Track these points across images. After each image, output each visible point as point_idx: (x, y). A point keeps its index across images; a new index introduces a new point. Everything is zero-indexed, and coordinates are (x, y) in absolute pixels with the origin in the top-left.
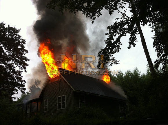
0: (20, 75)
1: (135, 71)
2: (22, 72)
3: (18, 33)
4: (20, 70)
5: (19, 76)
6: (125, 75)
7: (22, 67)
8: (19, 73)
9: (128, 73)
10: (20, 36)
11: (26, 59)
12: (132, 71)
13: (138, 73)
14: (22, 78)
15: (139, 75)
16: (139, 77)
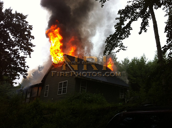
0: (24, 60)
1: (142, 58)
2: (26, 57)
3: (25, 19)
4: (24, 55)
5: (23, 62)
6: (131, 61)
7: (26, 53)
8: (23, 58)
9: (134, 60)
10: (27, 22)
11: (31, 45)
12: (139, 58)
13: (145, 59)
14: (25, 63)
15: (146, 61)
16: (145, 63)
